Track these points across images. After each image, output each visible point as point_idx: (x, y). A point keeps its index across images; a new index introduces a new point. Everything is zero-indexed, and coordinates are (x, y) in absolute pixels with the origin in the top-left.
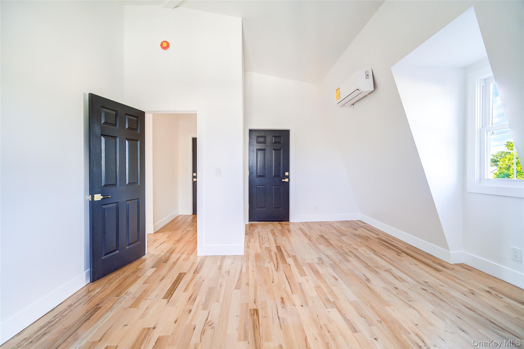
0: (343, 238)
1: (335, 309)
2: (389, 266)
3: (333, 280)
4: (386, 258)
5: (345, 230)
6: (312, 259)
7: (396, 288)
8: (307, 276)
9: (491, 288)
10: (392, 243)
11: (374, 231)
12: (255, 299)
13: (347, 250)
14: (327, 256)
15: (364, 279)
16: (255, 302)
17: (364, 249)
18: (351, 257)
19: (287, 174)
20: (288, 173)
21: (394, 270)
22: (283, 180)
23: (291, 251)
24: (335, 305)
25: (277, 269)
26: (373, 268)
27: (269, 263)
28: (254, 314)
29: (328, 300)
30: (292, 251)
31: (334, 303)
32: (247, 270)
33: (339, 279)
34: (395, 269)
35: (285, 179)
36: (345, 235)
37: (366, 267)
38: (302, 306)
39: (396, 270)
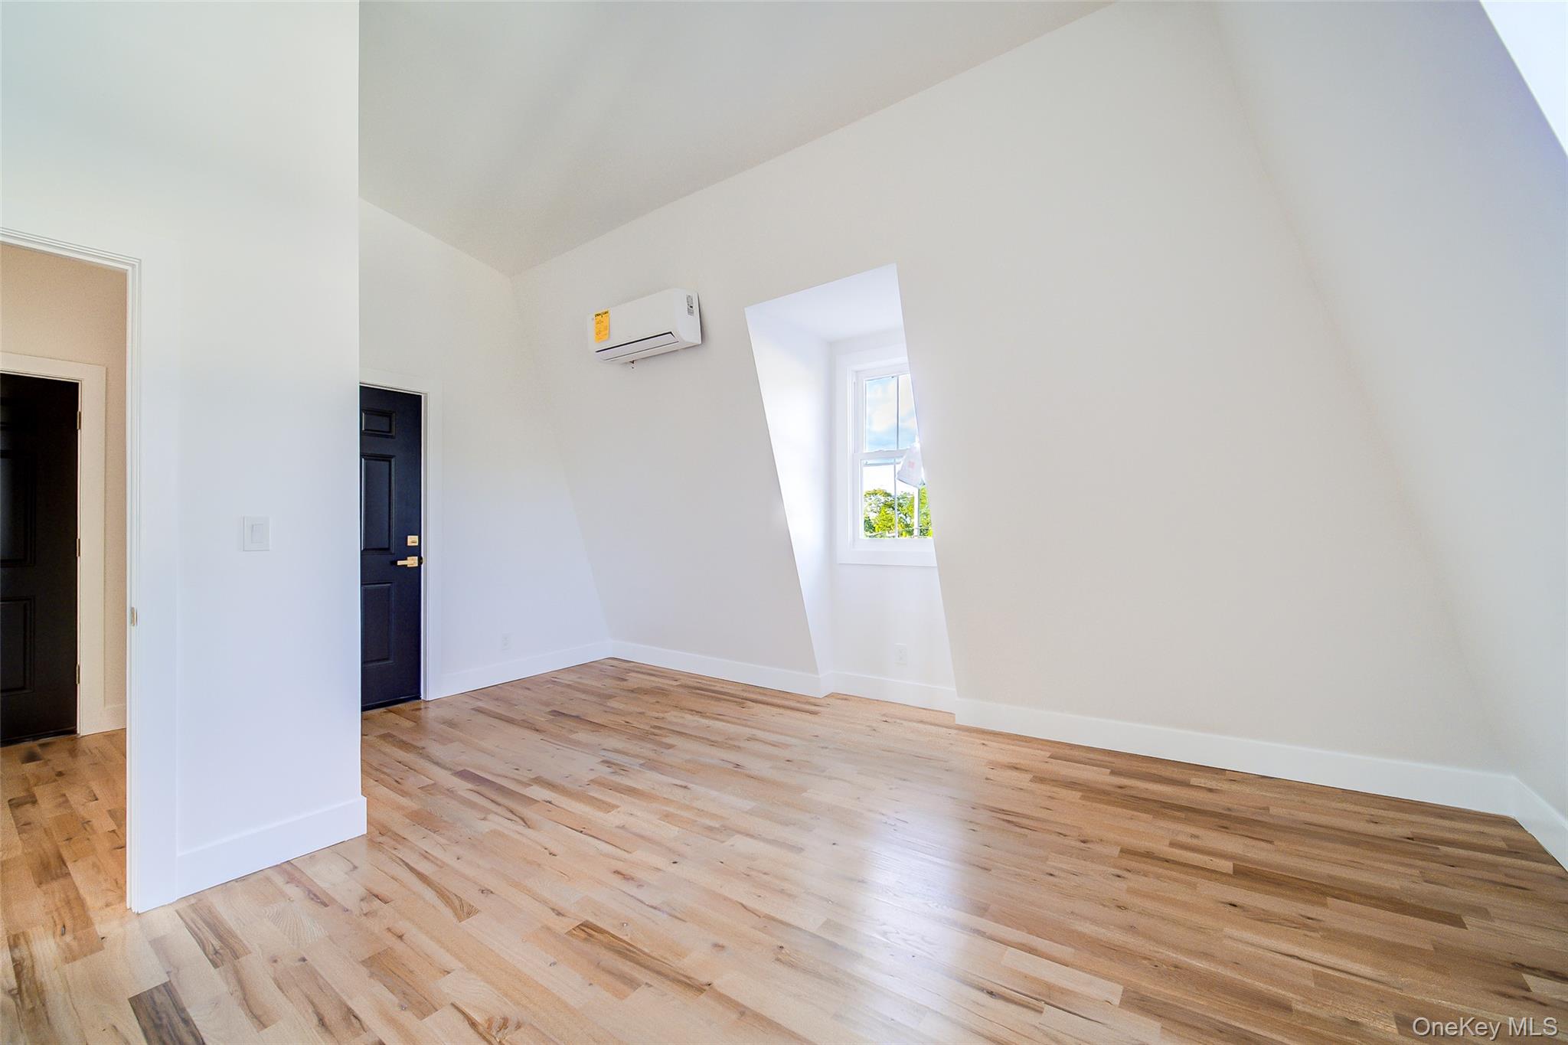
0: (613, 704)
1: (738, 836)
2: (748, 731)
3: (680, 792)
4: (729, 719)
5: (600, 686)
6: (592, 770)
7: (788, 761)
8: (618, 807)
9: (884, 715)
10: (712, 688)
11: (662, 674)
12: (553, 910)
13: (647, 728)
14: (616, 751)
15: (730, 766)
16: (559, 914)
17: (675, 713)
18: (666, 736)
19: (412, 540)
20: (417, 537)
21: (760, 734)
22: (400, 563)
23: (516, 771)
24: (728, 830)
25: (526, 823)
26: (726, 743)
27: (484, 819)
28: (590, 935)
29: (710, 829)
30: (517, 769)
31: (725, 828)
32: (437, 865)
33: (690, 785)
34: (759, 731)
35: (406, 559)
36: (610, 697)
37: (713, 745)
38: (675, 863)
39: (763, 733)
